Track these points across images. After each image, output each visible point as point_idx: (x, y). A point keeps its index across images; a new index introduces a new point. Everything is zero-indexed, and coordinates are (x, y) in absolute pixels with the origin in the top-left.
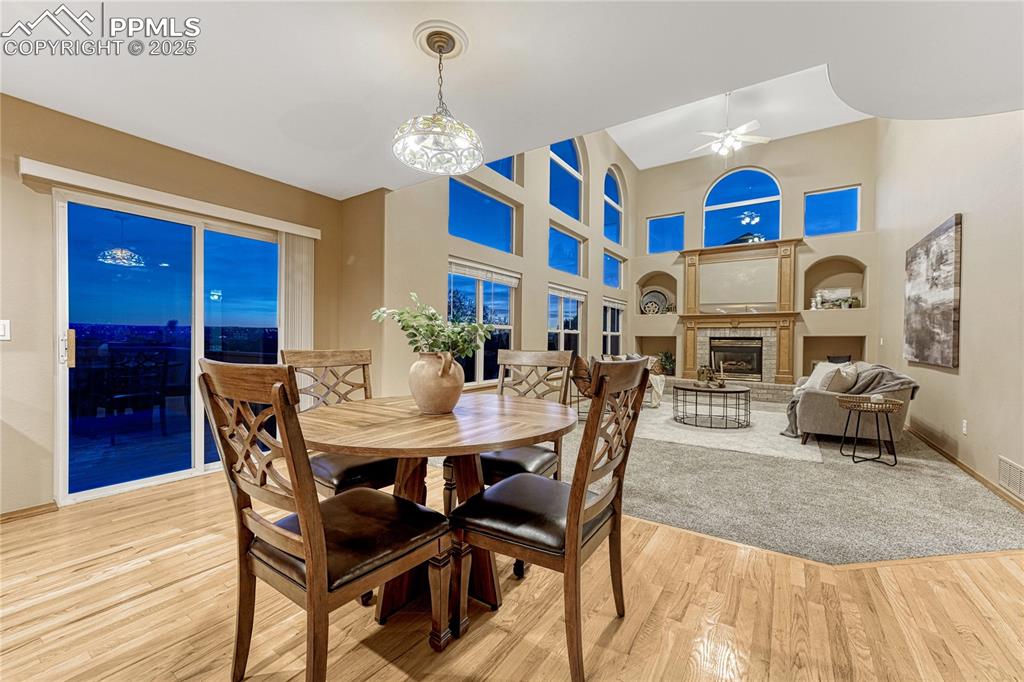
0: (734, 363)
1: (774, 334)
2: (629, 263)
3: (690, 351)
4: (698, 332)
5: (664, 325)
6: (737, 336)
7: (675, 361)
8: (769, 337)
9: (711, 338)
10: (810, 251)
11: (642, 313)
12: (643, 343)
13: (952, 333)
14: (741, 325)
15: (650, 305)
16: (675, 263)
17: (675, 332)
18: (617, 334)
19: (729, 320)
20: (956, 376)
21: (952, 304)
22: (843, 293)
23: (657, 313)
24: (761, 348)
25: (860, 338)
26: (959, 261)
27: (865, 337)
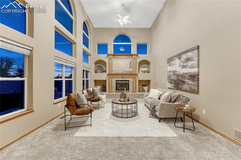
0: (122, 87)
1: (132, 80)
2: (92, 56)
3: (111, 84)
4: (113, 79)
5: (102, 76)
6: (123, 80)
7: (106, 87)
8: (131, 80)
9: (116, 81)
10: (139, 58)
11: (96, 72)
12: (97, 82)
13: (197, 82)
14: (124, 77)
15: (98, 70)
16: (106, 58)
17: (106, 79)
18: (88, 79)
19: (121, 75)
20: (198, 95)
21: (197, 73)
22: (146, 69)
23: (100, 73)
24: (129, 83)
25: (149, 80)
26: (198, 60)
27: (150, 80)
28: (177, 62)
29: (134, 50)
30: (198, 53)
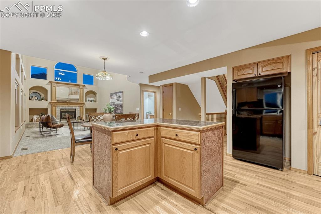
4: (57, 107)
5: (41, 104)
6: (69, 108)
8: (78, 108)
9: (61, 109)
10: (87, 88)
11: (30, 99)
13: (122, 108)
14: (70, 105)
15: (33, 97)
16: (47, 84)
17: (47, 107)
19: (67, 104)
21: (122, 104)
22: (92, 99)
23: (37, 100)
24: (75, 111)
25: (95, 109)
26: (123, 98)
27: (97, 109)
28: (115, 97)
29: (80, 81)
30: (123, 95)
